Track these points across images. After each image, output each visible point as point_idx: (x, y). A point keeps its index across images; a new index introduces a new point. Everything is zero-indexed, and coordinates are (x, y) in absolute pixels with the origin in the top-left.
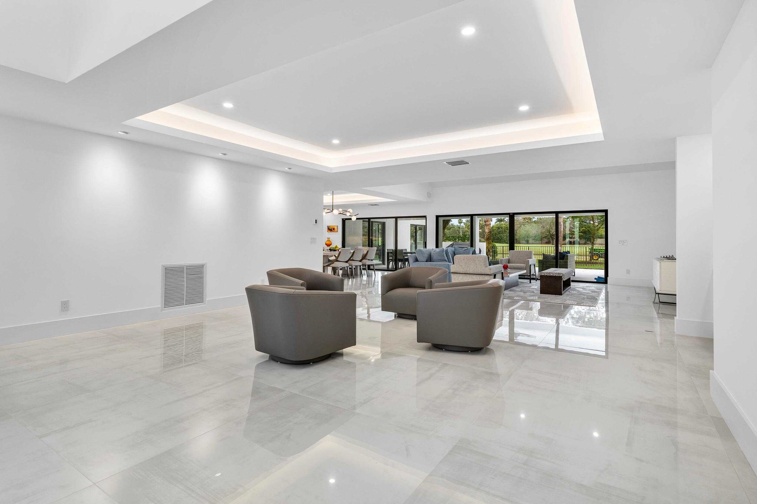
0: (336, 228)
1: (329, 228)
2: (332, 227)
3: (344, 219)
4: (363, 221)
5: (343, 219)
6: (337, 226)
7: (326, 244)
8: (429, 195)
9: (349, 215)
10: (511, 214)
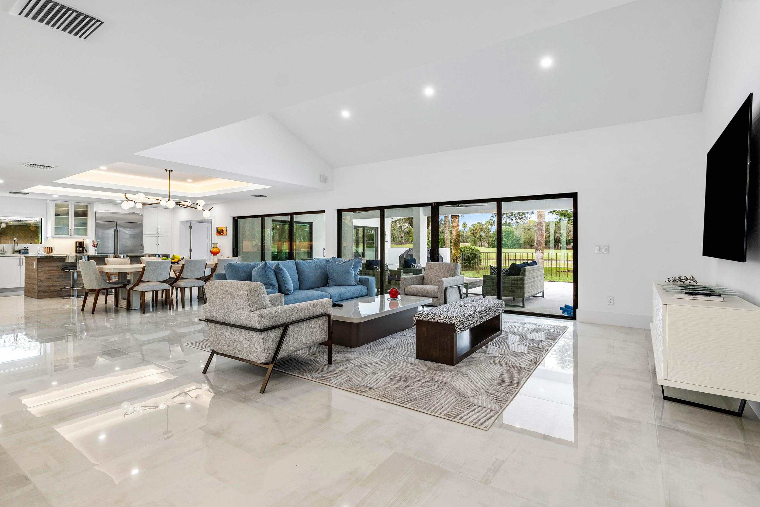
0: (224, 230)
1: (217, 230)
2: (221, 229)
3: (236, 218)
4: (273, 221)
5: (234, 218)
6: (227, 227)
7: (212, 252)
8: (324, 179)
9: (202, 209)
10: (433, 205)
